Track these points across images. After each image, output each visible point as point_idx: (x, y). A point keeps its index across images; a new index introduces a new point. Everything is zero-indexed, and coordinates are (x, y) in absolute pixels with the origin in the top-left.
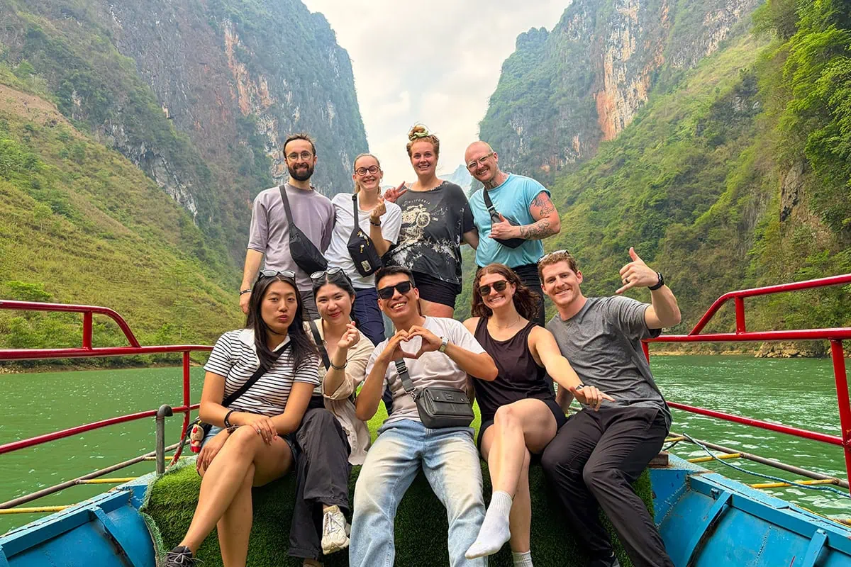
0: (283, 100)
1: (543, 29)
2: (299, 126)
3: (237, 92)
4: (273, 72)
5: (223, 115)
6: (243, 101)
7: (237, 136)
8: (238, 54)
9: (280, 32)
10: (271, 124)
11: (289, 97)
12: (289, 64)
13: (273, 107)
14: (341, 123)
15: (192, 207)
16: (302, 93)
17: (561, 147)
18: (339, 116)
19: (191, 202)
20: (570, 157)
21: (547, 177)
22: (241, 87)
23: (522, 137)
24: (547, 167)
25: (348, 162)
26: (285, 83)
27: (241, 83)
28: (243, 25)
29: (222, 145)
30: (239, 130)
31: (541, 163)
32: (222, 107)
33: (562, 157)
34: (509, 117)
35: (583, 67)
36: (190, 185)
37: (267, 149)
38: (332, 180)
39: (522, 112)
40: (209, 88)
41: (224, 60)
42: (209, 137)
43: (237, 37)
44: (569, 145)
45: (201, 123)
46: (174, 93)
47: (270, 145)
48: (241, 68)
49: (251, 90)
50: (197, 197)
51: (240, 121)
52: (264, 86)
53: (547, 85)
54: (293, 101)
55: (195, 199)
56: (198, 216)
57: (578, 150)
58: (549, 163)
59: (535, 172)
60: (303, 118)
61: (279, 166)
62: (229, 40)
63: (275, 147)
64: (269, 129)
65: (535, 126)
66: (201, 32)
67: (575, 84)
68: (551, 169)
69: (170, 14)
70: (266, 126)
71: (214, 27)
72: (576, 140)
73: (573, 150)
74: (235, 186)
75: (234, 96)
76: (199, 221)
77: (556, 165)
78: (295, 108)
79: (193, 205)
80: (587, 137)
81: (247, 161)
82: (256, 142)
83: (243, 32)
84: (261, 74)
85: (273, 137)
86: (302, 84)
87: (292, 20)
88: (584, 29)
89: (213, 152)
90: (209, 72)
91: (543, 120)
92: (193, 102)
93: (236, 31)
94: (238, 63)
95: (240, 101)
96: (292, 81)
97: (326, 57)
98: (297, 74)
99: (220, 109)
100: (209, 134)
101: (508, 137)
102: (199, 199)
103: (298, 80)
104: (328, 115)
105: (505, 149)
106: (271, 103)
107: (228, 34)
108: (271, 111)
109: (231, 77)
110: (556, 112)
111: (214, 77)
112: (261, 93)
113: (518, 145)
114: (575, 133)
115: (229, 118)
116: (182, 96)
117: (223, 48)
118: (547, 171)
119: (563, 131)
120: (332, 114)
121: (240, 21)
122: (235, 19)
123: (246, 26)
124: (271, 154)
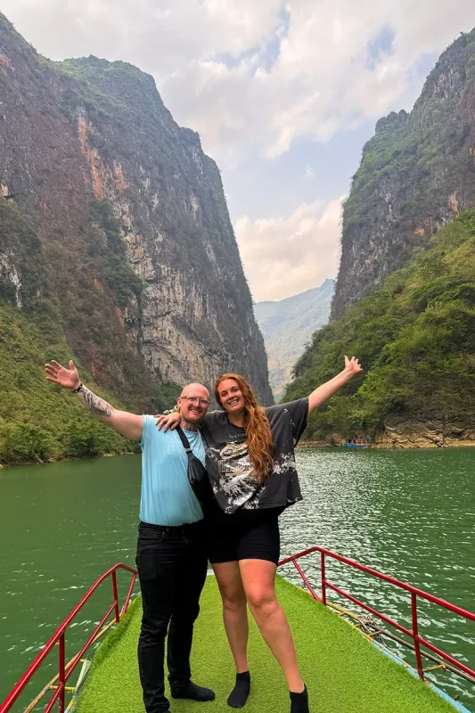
0: (141, 186)
1: (403, 111)
2: (157, 212)
3: (90, 176)
4: (127, 156)
5: (74, 198)
6: (97, 186)
7: (89, 220)
8: (92, 140)
9: (139, 124)
10: (126, 208)
11: (147, 183)
12: (147, 152)
13: (127, 192)
14: (204, 215)
15: (15, 279)
16: (161, 181)
17: (436, 208)
18: (203, 208)
19: (14, 274)
20: (447, 217)
21: (422, 241)
22: (95, 173)
23: (390, 203)
24: (422, 231)
25: (212, 252)
26: (142, 170)
27: (94, 168)
28: (96, 112)
29: (71, 227)
30: (92, 213)
31: (414, 227)
32: (73, 189)
33: (438, 219)
34: (375, 186)
35: (453, 125)
36: (13, 254)
37: (123, 233)
38: (193, 265)
39: (389, 178)
40: (58, 170)
41: (76, 145)
42: (56, 218)
43: (91, 124)
44: (445, 204)
45: (48, 205)
46: (17, 172)
47: (125, 229)
48: (95, 153)
49: (105, 174)
50: (22, 268)
51: (93, 204)
52: (118, 171)
53: (414, 153)
54: (152, 187)
55: (17, 270)
56: (21, 289)
57: (456, 209)
58: (423, 227)
59: (409, 237)
60: (162, 205)
61: (136, 250)
62: (82, 127)
63: (131, 231)
64: (124, 213)
65: (403, 191)
66: (51, 118)
67: (446, 142)
68: (427, 232)
69: (16, 97)
70: (122, 210)
71: (67, 116)
72: (453, 199)
73: (450, 210)
74: (80, 266)
75: (87, 181)
76: (23, 294)
77: (432, 228)
78: (153, 194)
79: (16, 276)
80: (466, 194)
81: (98, 242)
82: (111, 226)
83: (96, 119)
84: (114, 158)
85: (128, 221)
86: (161, 171)
87: (152, 116)
88: (452, 87)
89: (60, 232)
90: (59, 156)
91: (413, 183)
92: (40, 183)
93: (89, 118)
94: (92, 148)
95: (94, 186)
96: (150, 169)
97: (190, 155)
98: (156, 163)
99: (71, 192)
100: (56, 216)
101: (375, 206)
102: (24, 272)
103: (156, 169)
104: (191, 208)
105: (373, 218)
106: (125, 187)
107: (82, 122)
108: (127, 195)
109: (84, 161)
110: (427, 174)
111: (64, 160)
112: (115, 178)
113: (387, 212)
114: (451, 192)
115: (81, 202)
116: (25, 175)
117: (76, 134)
118: (422, 235)
119: (436, 192)
120: (195, 207)
121: (93, 109)
122: (88, 107)
123: (101, 114)
124: (128, 238)
